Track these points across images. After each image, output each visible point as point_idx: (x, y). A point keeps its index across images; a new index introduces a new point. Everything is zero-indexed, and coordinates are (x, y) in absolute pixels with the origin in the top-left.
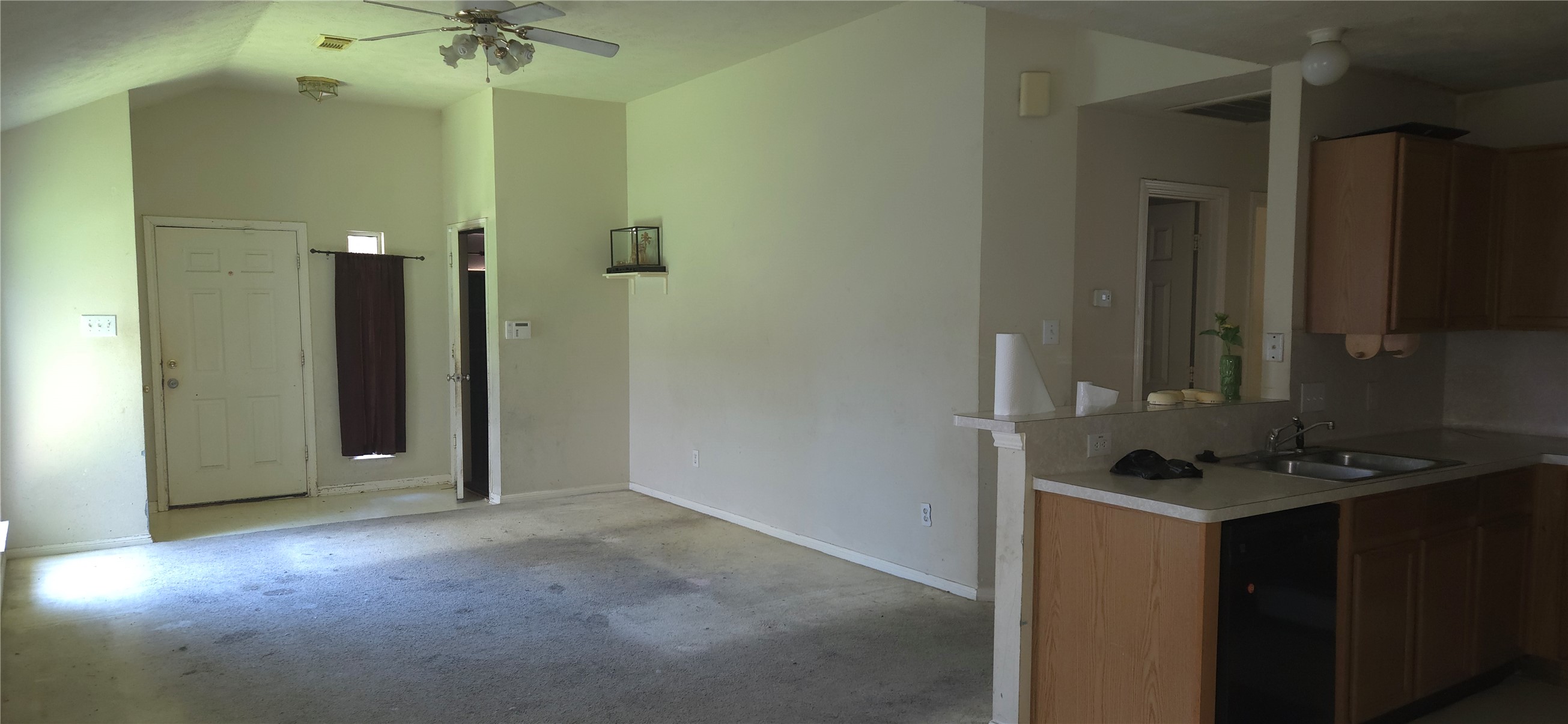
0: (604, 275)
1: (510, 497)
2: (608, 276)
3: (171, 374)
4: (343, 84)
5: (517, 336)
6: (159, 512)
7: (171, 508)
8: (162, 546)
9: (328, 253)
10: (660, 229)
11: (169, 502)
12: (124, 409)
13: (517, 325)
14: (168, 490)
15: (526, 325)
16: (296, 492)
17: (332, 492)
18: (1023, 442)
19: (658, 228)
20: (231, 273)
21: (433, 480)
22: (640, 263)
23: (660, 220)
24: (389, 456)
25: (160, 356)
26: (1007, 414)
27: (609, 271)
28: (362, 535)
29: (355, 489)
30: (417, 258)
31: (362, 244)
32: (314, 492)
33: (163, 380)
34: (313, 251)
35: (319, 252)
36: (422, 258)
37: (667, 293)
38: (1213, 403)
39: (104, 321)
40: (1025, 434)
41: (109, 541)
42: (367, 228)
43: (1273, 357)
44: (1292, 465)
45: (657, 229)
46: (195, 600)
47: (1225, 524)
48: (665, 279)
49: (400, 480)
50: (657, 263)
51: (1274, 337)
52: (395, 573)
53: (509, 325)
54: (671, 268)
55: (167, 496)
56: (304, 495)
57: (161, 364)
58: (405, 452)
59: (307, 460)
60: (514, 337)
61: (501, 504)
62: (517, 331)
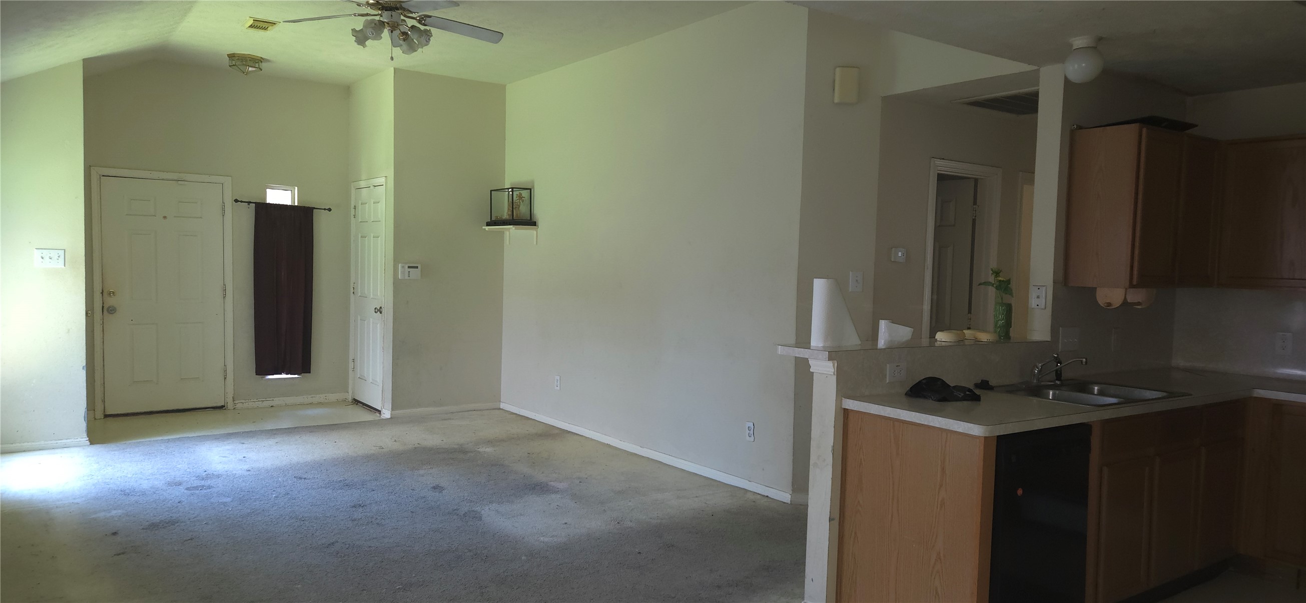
0: (483, 227)
1: (398, 412)
2: (487, 228)
3: (111, 301)
4: (267, 61)
5: (409, 277)
6: (95, 419)
7: (106, 416)
8: (97, 448)
9: (249, 203)
10: (532, 190)
11: (104, 412)
12: (69, 330)
13: (409, 267)
14: (104, 401)
15: (417, 267)
16: (215, 405)
17: (246, 405)
18: (835, 369)
19: (531, 189)
20: (165, 217)
21: (332, 397)
22: (514, 218)
23: (533, 183)
24: (296, 376)
25: (101, 286)
26: (822, 345)
27: (488, 224)
28: (272, 442)
29: (266, 404)
30: (325, 209)
31: (278, 196)
32: (230, 405)
33: (103, 307)
34: (236, 201)
35: (242, 202)
36: (330, 210)
37: (537, 244)
38: (988, 341)
39: (54, 254)
40: (836, 361)
41: (52, 442)
42: (283, 183)
43: (1038, 305)
44: (1053, 394)
45: (529, 190)
46: (125, 493)
47: (999, 438)
48: (535, 232)
49: (305, 397)
50: (529, 219)
51: (1039, 289)
52: (300, 473)
53: (403, 267)
54: (540, 223)
55: (103, 406)
56: (222, 407)
57: (102, 293)
58: (310, 373)
59: (225, 378)
60: (407, 277)
61: (391, 418)
62: (409, 272)
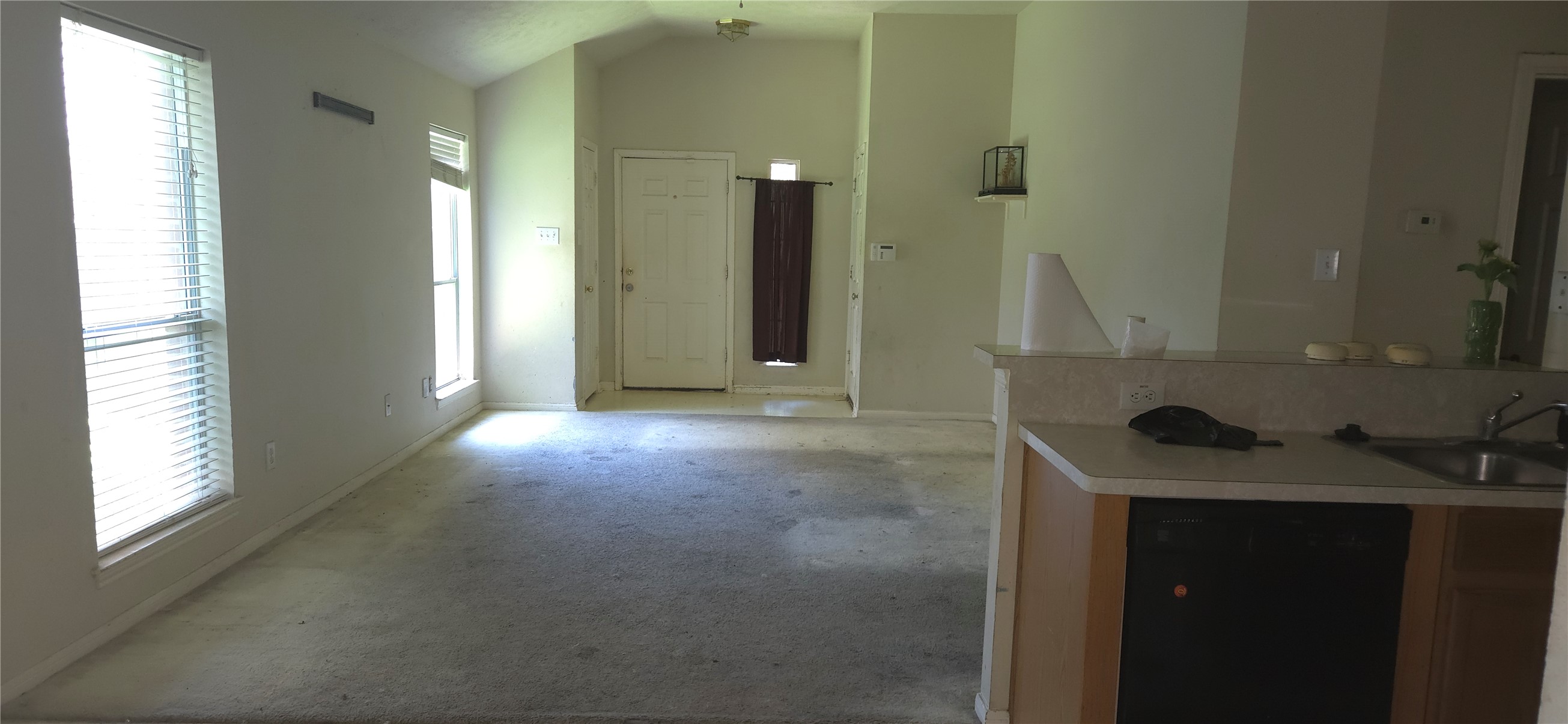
0: (975, 199)
1: (866, 412)
2: (979, 199)
3: (629, 280)
4: (755, 24)
5: (881, 258)
6: (615, 390)
7: (624, 388)
8: (582, 414)
9: (751, 179)
10: (1025, 149)
11: (623, 384)
12: (562, 303)
13: (882, 247)
14: (622, 374)
15: (892, 248)
16: (716, 387)
17: (745, 390)
18: (1006, 380)
19: (1023, 148)
20: (675, 197)
21: (830, 390)
22: (998, 186)
23: (1026, 139)
24: (794, 364)
25: (621, 264)
27: (980, 196)
28: (714, 426)
29: (764, 391)
30: (826, 184)
31: (783, 172)
32: (730, 389)
33: (623, 285)
34: (738, 178)
35: (743, 178)
36: (831, 184)
37: (1025, 217)
39: (551, 232)
40: (1009, 370)
41: (548, 405)
42: (786, 156)
43: (1560, 307)
45: (1021, 149)
46: (544, 454)
47: (1137, 503)
48: (1024, 202)
49: (802, 387)
50: (1019, 185)
51: (1565, 278)
53: (875, 247)
54: (1029, 191)
55: (621, 378)
56: (723, 390)
57: (622, 271)
58: (806, 362)
59: (726, 361)
60: (879, 259)
61: (857, 417)
62: (882, 253)
